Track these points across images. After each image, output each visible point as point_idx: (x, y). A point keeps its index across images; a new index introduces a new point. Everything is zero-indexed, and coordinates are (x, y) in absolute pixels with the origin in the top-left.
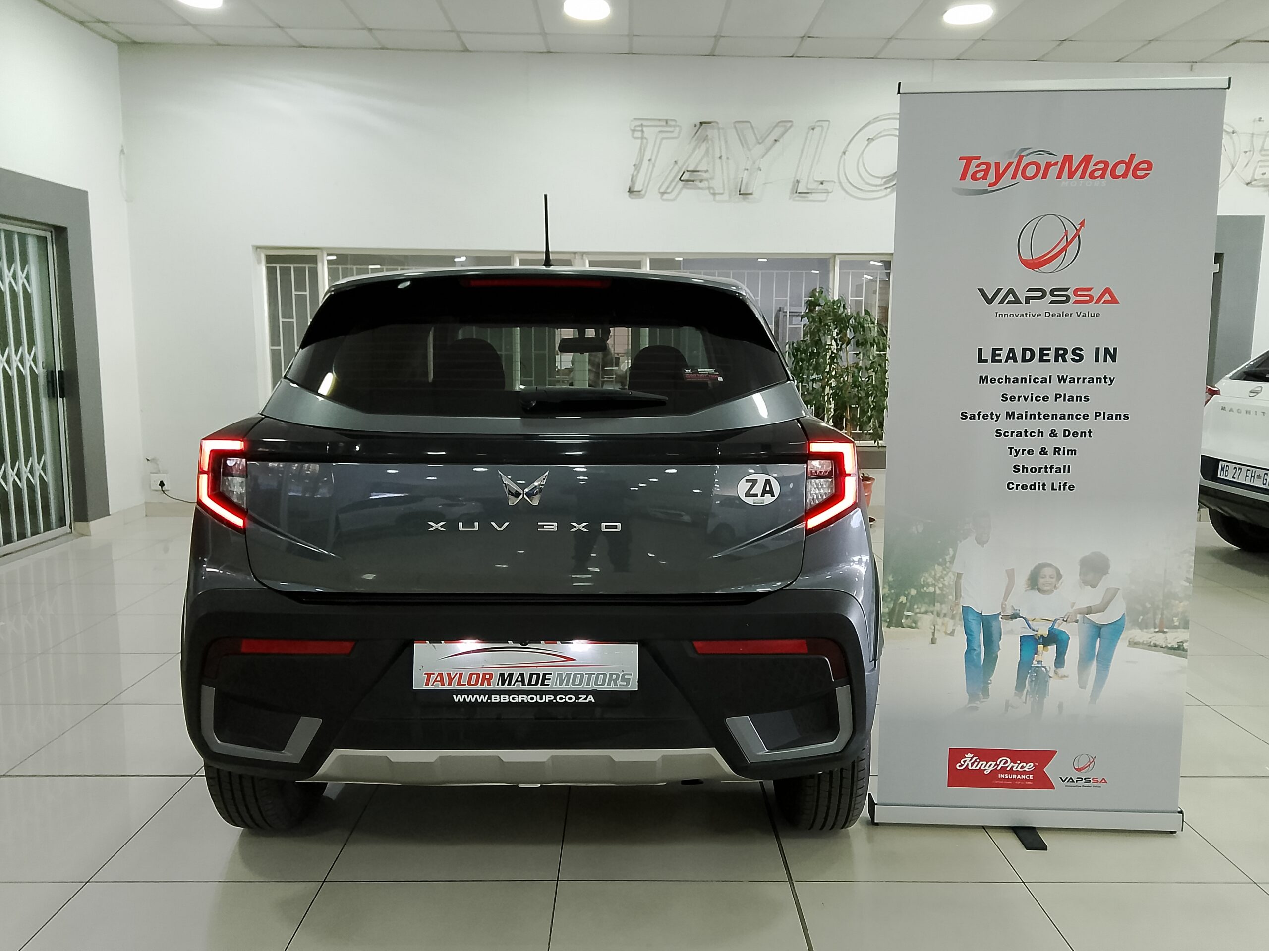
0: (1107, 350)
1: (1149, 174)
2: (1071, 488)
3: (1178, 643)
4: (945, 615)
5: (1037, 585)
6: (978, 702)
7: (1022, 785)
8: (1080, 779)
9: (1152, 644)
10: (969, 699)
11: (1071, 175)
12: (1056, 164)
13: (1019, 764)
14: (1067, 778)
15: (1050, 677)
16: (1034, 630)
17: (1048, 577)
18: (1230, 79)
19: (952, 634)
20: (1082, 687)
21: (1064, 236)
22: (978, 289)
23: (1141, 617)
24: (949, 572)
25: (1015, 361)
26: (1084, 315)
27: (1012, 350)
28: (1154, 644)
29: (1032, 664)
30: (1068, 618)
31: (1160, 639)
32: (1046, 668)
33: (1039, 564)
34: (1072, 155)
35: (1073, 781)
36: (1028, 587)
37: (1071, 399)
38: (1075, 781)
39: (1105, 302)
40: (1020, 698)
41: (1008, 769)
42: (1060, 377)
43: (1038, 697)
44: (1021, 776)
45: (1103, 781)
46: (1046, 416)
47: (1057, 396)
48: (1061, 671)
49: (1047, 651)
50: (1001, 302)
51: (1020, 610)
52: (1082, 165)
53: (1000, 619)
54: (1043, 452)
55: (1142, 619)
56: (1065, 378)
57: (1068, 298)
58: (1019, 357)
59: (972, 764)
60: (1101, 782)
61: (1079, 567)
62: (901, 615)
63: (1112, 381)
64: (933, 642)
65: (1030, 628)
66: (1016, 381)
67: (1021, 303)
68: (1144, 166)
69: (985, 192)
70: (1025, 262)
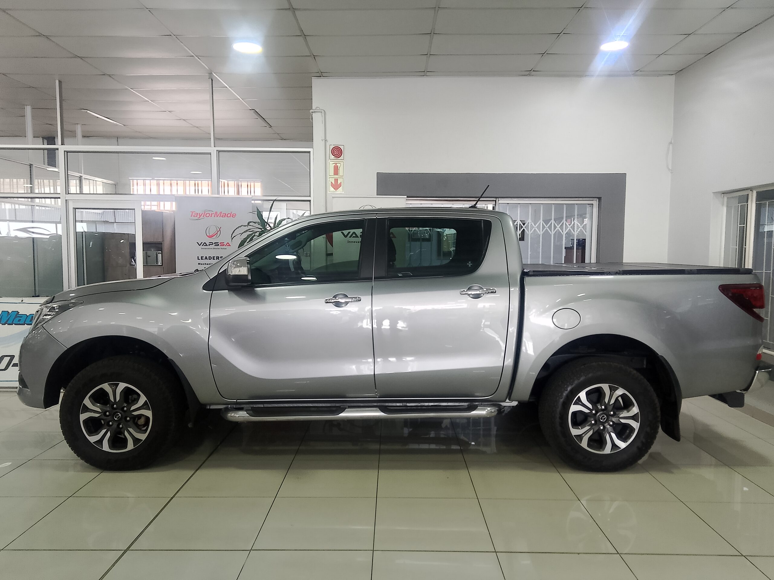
1: (235, 217)
11: (217, 216)
12: (214, 214)
21: (216, 231)
22: (197, 242)
25: (207, 259)
26: (223, 249)
27: (206, 257)
34: (217, 212)
39: (228, 245)
50: (203, 245)
52: (219, 214)
57: (219, 245)
58: (208, 259)
66: (208, 264)
67: (207, 246)
68: (235, 215)
69: (197, 220)
70: (208, 236)
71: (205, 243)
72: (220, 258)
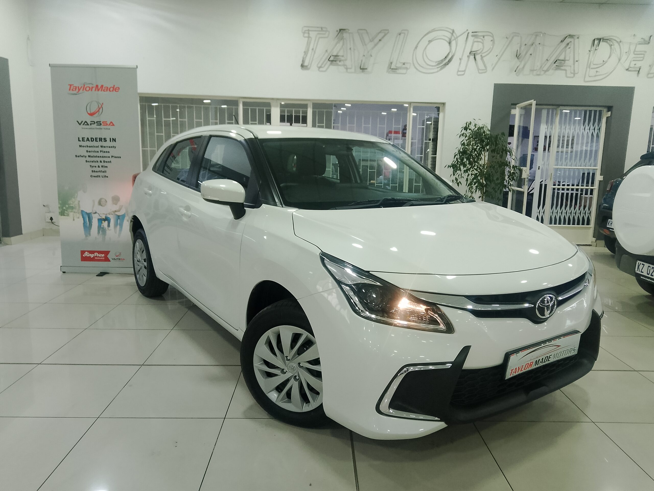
0: (113, 139)
1: (119, 91)
2: (107, 177)
4: (76, 213)
5: (101, 204)
6: (88, 237)
7: (102, 261)
11: (98, 90)
13: (100, 255)
14: (114, 259)
16: (101, 217)
17: (103, 202)
18: (137, 66)
20: (116, 233)
21: (98, 107)
22: (76, 121)
24: (76, 200)
25: (89, 141)
26: (106, 129)
27: (88, 138)
29: (101, 226)
30: (110, 213)
33: (101, 198)
34: (98, 85)
36: (98, 205)
37: (105, 152)
38: (116, 259)
39: (111, 125)
40: (99, 236)
41: (97, 256)
44: (101, 258)
45: (124, 259)
46: (98, 157)
47: (101, 151)
48: (109, 228)
50: (83, 125)
51: (97, 211)
52: (101, 87)
53: (92, 214)
54: (99, 167)
56: (102, 146)
57: (101, 124)
59: (87, 255)
61: (112, 199)
62: (64, 213)
63: (115, 147)
64: (74, 220)
66: (90, 147)
67: (89, 125)
68: (118, 88)
69: (76, 94)
70: (89, 114)
71: (85, 122)
72: (103, 140)
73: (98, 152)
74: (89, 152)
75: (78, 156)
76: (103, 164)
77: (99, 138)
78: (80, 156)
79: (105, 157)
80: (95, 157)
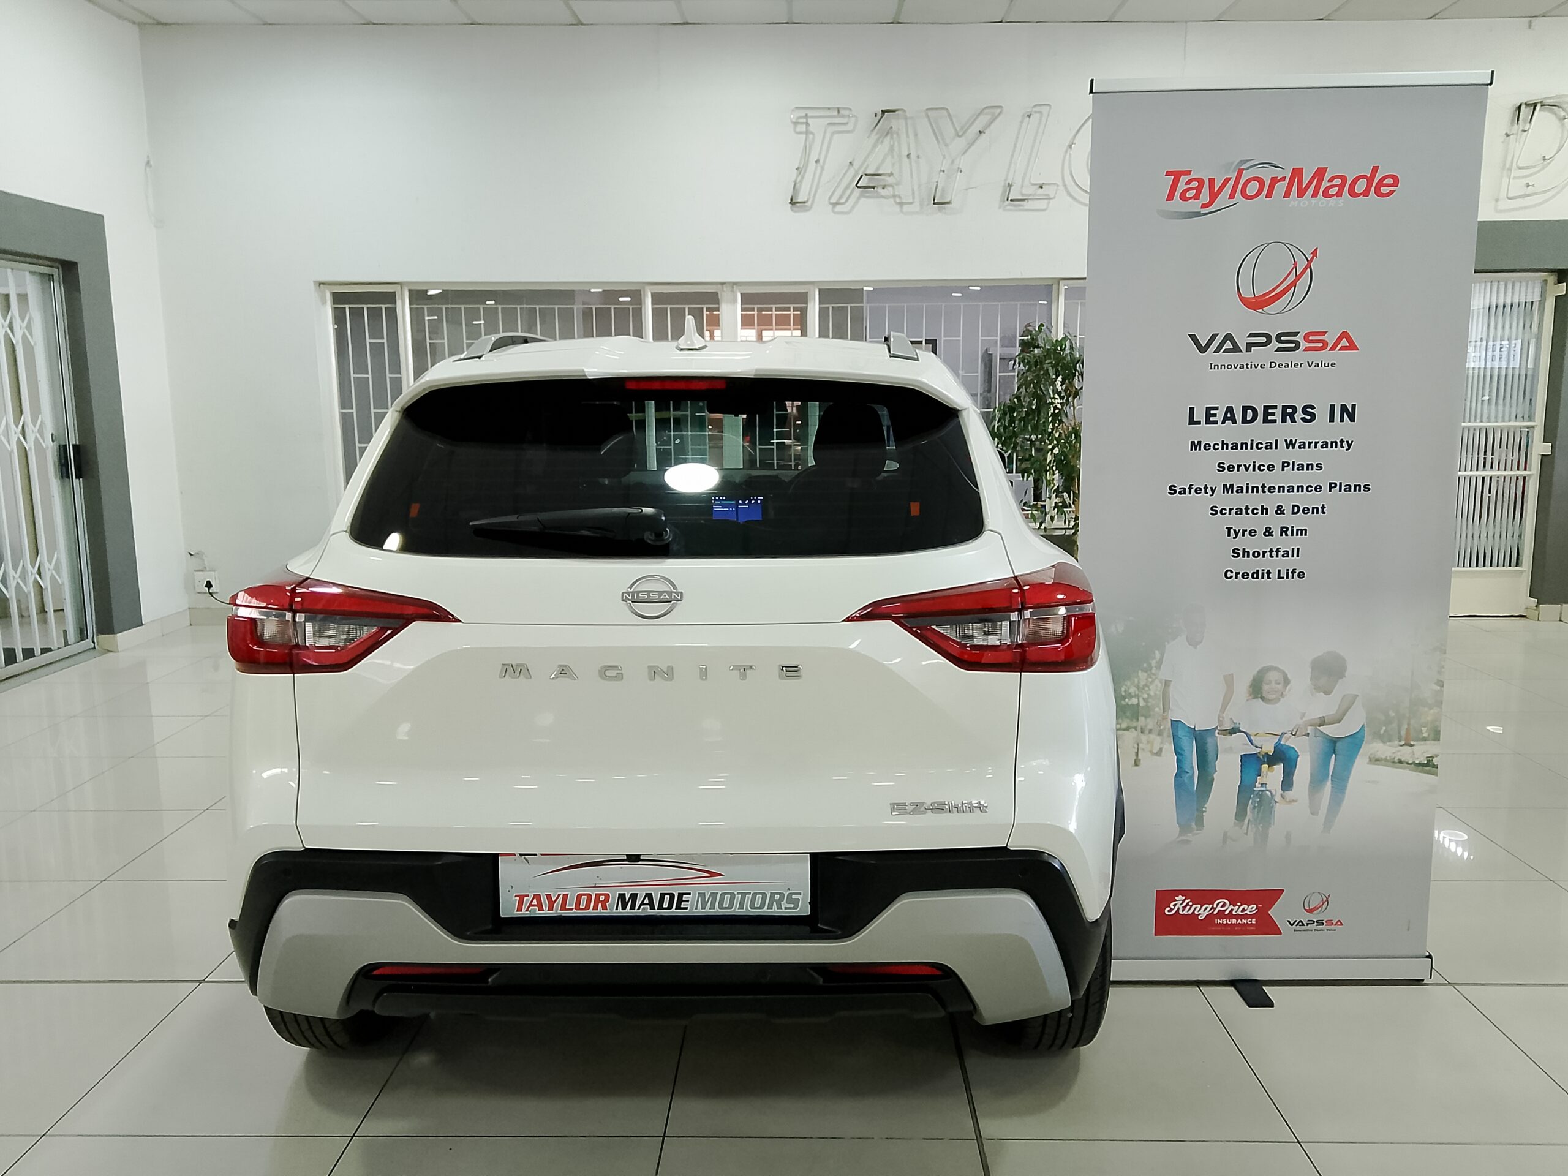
0: (1344, 408)
1: (1395, 191)
2: (1301, 575)
3: (1427, 757)
4: (1150, 731)
5: (1262, 693)
6: (1190, 835)
7: (1243, 930)
8: (1312, 922)
9: (1396, 760)
10: (1180, 831)
11: (1301, 193)
12: (1283, 179)
13: (1240, 906)
14: (1296, 921)
15: (1276, 802)
16: (1256, 747)
17: (1273, 682)
18: (1493, 72)
19: (1159, 753)
20: (1314, 812)
21: (1293, 269)
22: (1189, 335)
23: (1384, 728)
24: (1156, 678)
25: (1234, 422)
27: (1230, 409)
28: (1399, 759)
29: (1255, 787)
30: (1297, 731)
31: (1405, 753)
32: (1271, 792)
33: (1264, 667)
34: (1303, 168)
35: (1303, 925)
36: (1250, 695)
37: (1301, 467)
38: (1305, 924)
39: (1342, 349)
40: (1242, 826)
41: (1227, 913)
42: (1288, 443)
43: (1262, 827)
44: (1242, 921)
45: (1339, 923)
46: (1271, 489)
47: (1285, 465)
48: (1289, 794)
49: (1272, 772)
50: (1217, 350)
51: (1241, 723)
52: (1314, 180)
53: (1217, 735)
54: (1268, 532)
55: (1385, 731)
56: (1294, 443)
57: (1298, 345)
58: (1239, 418)
59: (1184, 908)
60: (1335, 925)
61: (1310, 670)
63: (1349, 445)
64: (1137, 763)
65: (1252, 744)
66: (1235, 446)
67: (1241, 352)
68: (1390, 181)
69: (1198, 214)
70: (1246, 302)
71: (1229, 337)
72: (1299, 415)
73: (1271, 468)
74: (1230, 468)
75: (1183, 491)
76: (1289, 520)
77: (1285, 408)
78: (1190, 488)
79: (1300, 488)
80: (1255, 489)
